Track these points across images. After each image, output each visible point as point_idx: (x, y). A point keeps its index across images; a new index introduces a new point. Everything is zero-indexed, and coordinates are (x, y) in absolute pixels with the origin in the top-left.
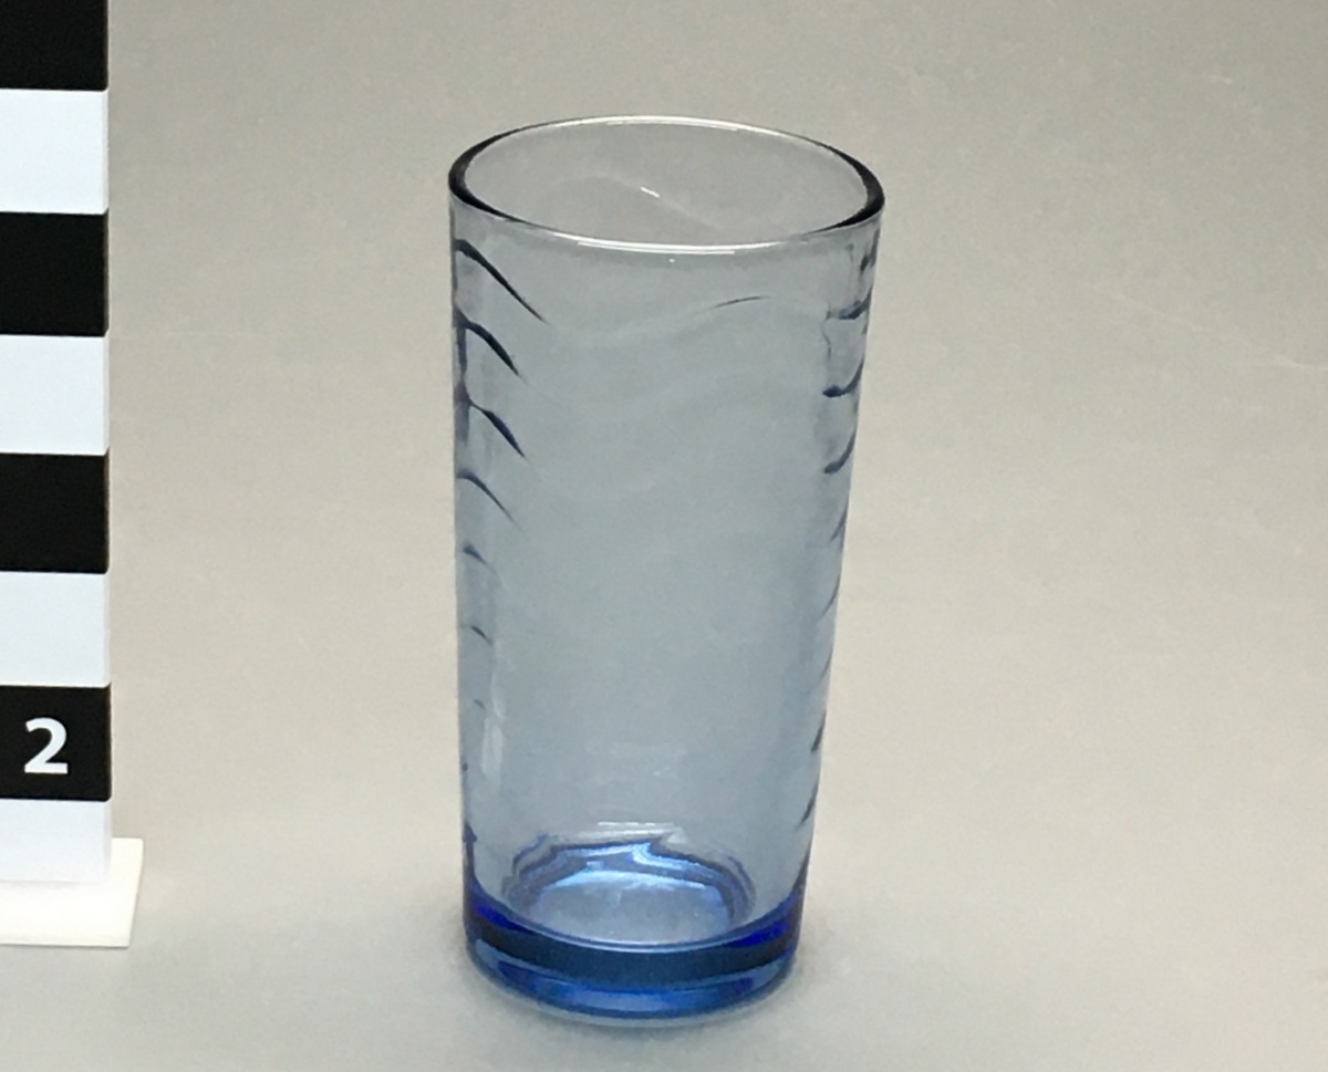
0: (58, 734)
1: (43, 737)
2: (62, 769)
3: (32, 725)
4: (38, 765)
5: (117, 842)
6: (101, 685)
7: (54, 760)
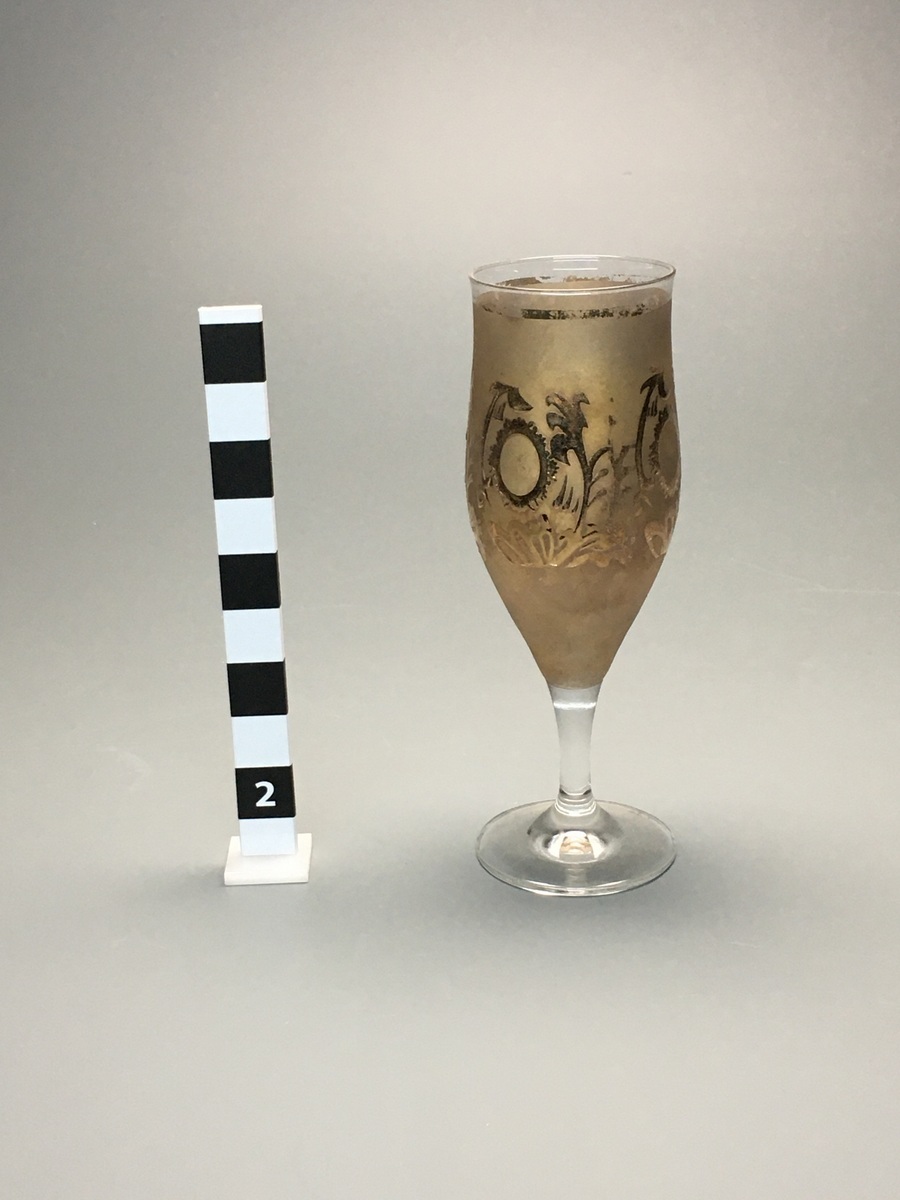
0: (270, 788)
1: (264, 790)
2: (273, 804)
3: (258, 785)
4: (262, 803)
5: (299, 835)
6: (288, 765)
7: (268, 800)
